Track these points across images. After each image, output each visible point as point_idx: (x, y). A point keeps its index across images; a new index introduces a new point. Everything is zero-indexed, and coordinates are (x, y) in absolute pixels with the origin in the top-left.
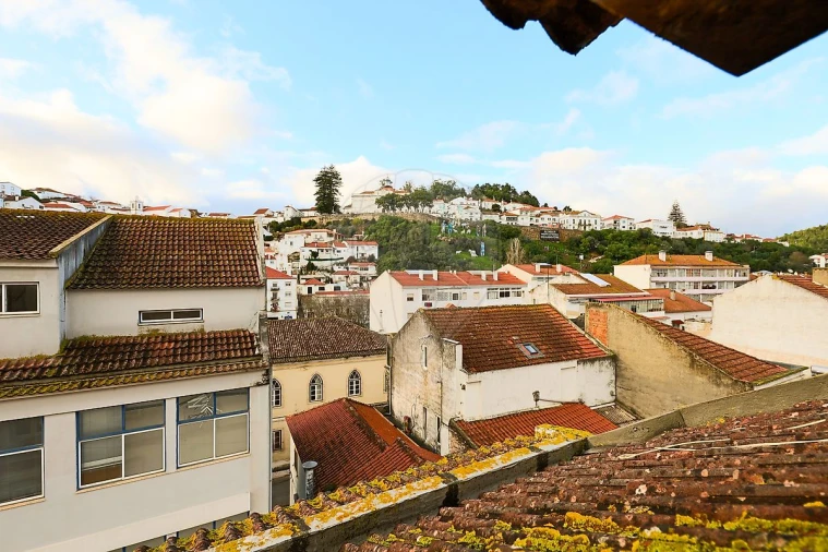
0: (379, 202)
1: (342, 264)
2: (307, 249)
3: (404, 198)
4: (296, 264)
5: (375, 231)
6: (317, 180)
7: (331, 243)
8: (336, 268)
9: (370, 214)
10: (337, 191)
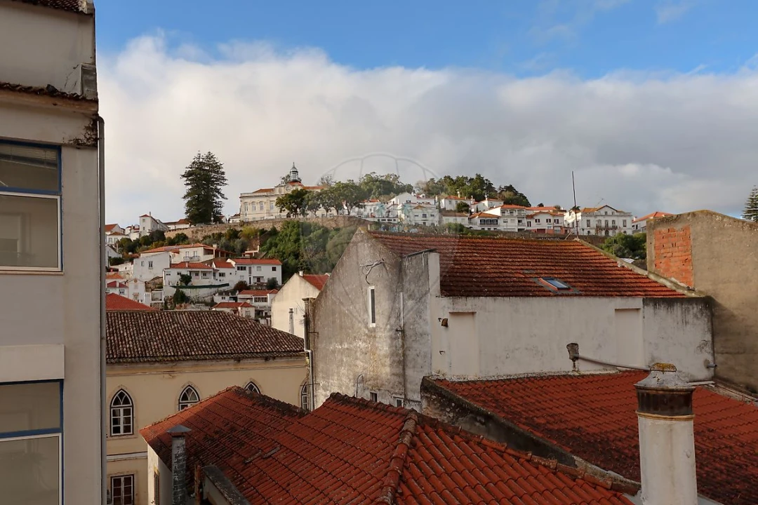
0: (282, 203)
1: (227, 293)
2: (174, 272)
3: (319, 196)
4: (157, 293)
5: (276, 245)
6: (188, 175)
7: (210, 262)
8: (218, 299)
9: (268, 221)
10: (218, 191)
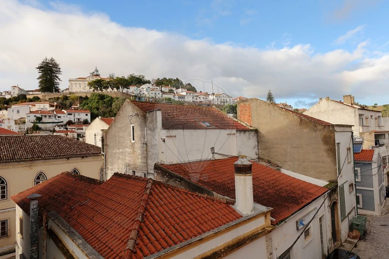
0: (90, 84)
1: (62, 126)
2: (32, 115)
3: (108, 83)
4: (22, 126)
5: (88, 104)
6: (40, 68)
7: (53, 111)
8: (57, 129)
9: (84, 92)
10: (57, 77)
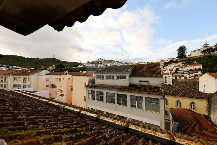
0: (202, 52)
1: (187, 71)
3: (215, 49)
5: (201, 61)
6: (178, 50)
7: (183, 66)
9: (198, 56)
10: (185, 52)
